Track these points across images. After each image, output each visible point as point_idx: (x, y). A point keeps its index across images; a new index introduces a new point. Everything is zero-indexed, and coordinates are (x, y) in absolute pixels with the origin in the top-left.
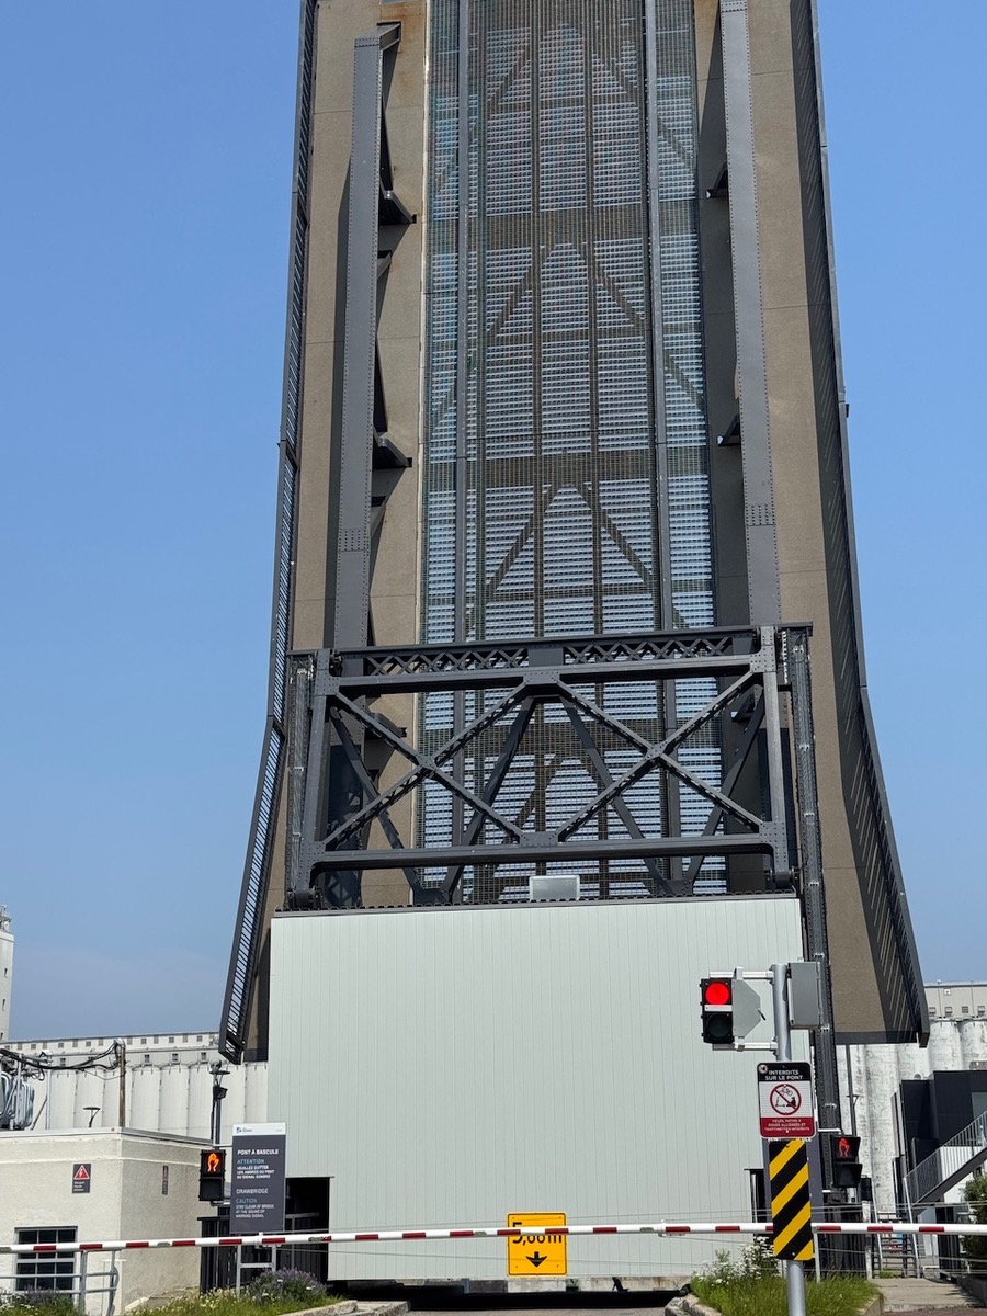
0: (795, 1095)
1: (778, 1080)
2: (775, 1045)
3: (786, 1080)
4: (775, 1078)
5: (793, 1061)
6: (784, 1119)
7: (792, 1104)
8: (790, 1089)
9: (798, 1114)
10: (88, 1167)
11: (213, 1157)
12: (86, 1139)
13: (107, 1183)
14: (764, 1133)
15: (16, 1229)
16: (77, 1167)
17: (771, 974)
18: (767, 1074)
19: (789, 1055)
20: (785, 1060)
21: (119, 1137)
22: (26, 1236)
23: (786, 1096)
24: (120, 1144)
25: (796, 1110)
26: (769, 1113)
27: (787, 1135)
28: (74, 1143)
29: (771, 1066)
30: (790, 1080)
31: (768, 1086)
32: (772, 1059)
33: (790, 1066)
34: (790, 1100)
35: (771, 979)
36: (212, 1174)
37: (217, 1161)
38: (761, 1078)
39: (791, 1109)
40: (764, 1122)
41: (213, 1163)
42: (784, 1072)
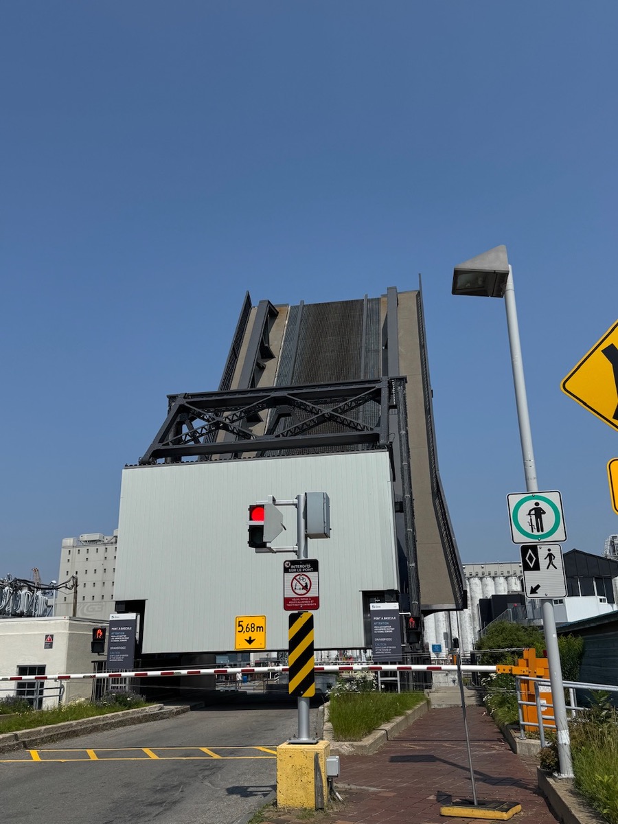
0: (308, 581)
1: (297, 572)
2: (296, 548)
3: (302, 572)
4: (295, 570)
5: (309, 558)
6: (300, 598)
7: (305, 587)
8: (304, 577)
9: (310, 594)
10: (52, 636)
11: (99, 631)
12: (52, 622)
13: (61, 644)
14: (286, 608)
15: (18, 666)
16: (47, 636)
17: (296, 501)
18: (290, 568)
19: (306, 555)
20: (303, 558)
21: (68, 621)
22: (23, 670)
23: (301, 582)
24: (68, 624)
25: (308, 592)
26: (290, 594)
27: (301, 609)
28: (46, 625)
29: (293, 562)
30: (305, 571)
31: (290, 576)
32: (294, 557)
33: (305, 562)
34: (304, 585)
35: (295, 505)
36: (99, 639)
37: (101, 633)
38: (286, 570)
39: (305, 591)
40: (287, 600)
41: (99, 634)
42: (301, 566)
